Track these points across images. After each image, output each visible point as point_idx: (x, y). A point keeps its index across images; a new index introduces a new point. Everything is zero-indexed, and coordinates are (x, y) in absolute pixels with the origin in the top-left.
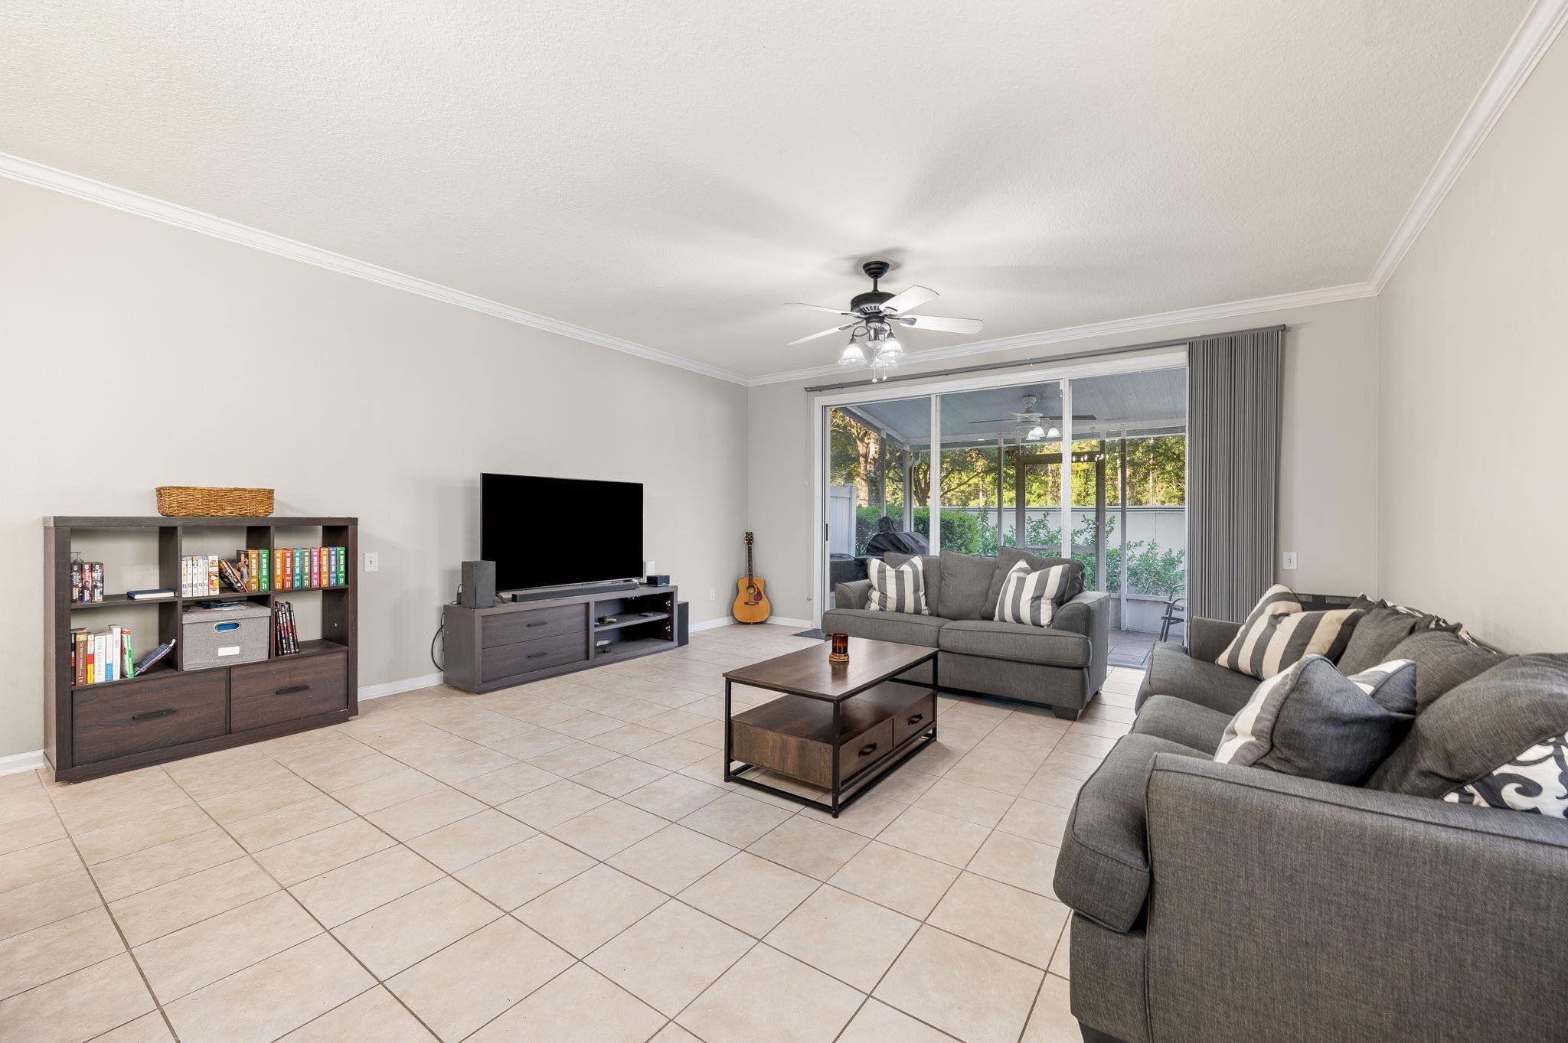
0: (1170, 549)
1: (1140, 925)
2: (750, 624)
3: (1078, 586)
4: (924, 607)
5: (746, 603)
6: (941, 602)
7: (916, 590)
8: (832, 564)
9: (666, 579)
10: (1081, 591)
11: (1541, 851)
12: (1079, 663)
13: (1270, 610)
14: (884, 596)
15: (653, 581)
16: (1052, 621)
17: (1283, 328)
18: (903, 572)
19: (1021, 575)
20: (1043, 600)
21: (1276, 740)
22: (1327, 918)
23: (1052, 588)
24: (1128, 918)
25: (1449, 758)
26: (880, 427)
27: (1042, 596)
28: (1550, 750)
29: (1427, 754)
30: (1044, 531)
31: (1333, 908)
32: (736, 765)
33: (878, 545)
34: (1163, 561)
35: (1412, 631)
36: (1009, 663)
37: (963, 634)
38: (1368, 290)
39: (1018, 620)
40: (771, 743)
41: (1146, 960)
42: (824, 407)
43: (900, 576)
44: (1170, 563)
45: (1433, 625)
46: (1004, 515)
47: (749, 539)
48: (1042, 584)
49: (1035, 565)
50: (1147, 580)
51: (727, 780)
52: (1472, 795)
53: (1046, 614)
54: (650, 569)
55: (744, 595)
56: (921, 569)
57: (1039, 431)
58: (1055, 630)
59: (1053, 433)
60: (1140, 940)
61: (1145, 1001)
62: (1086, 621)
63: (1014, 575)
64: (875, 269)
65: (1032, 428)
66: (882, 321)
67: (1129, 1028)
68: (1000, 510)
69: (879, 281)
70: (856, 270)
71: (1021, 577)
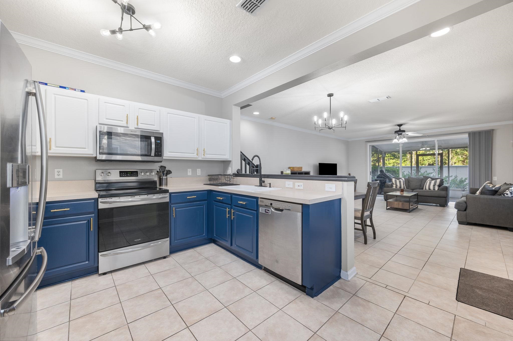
0: (462, 178)
1: (465, 210)
4: (405, 188)
6: (409, 187)
7: (404, 184)
10: (443, 184)
12: (446, 196)
14: (396, 185)
16: (438, 190)
17: (493, 130)
18: (400, 181)
20: (436, 186)
21: (482, 193)
22: (486, 206)
23: (438, 183)
24: (464, 209)
25: (500, 193)
27: (435, 185)
32: (388, 208)
33: (381, 176)
34: (459, 181)
37: (418, 192)
39: (429, 189)
40: (396, 203)
41: (466, 214)
42: (370, 145)
43: (400, 182)
44: (462, 181)
46: (413, 168)
47: (350, 175)
48: (435, 183)
49: (433, 179)
50: (454, 186)
51: (387, 210)
52: (502, 196)
53: (436, 188)
56: (404, 180)
57: (424, 149)
58: (439, 191)
59: (428, 149)
60: (465, 212)
61: (466, 217)
62: (446, 189)
63: (428, 181)
64: (400, 125)
65: (422, 148)
66: (401, 135)
67: (464, 220)
68: (411, 167)
69: (401, 127)
70: (396, 125)
71: (430, 182)
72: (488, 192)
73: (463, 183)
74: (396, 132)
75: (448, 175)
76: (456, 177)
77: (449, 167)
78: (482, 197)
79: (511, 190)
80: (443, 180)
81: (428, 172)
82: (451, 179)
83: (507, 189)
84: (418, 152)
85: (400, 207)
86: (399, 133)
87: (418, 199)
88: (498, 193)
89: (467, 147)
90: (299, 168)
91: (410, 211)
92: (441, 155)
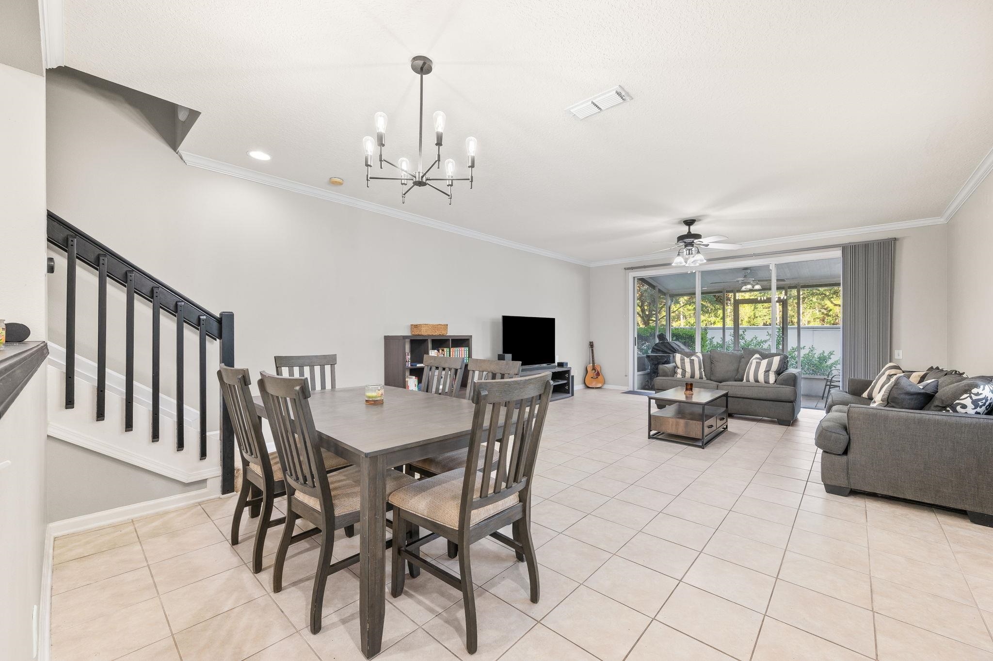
0: (823, 351)
1: (846, 452)
2: (594, 388)
3: (785, 366)
4: (704, 377)
5: (592, 378)
6: (712, 374)
7: (700, 369)
8: (638, 358)
9: (567, 364)
10: (787, 369)
11: (963, 419)
12: (792, 399)
13: (887, 373)
14: (684, 371)
15: (561, 365)
16: (775, 381)
17: (894, 239)
18: (693, 360)
19: (758, 360)
21: (889, 401)
22: (904, 443)
23: (775, 366)
24: (841, 451)
25: (942, 401)
26: (655, 285)
27: (770, 370)
28: (968, 395)
29: (937, 401)
30: (743, 341)
31: (906, 440)
32: (653, 432)
33: (659, 349)
34: (819, 358)
35: (946, 375)
36: (755, 400)
37: (731, 387)
38: (941, 221)
39: (757, 381)
40: (671, 423)
41: (847, 463)
42: (634, 278)
43: (692, 362)
45: (954, 373)
46: (726, 332)
47: (591, 345)
48: (769, 365)
49: (764, 356)
50: (808, 369)
51: (649, 438)
52: (949, 411)
53: (772, 378)
54: (558, 359)
55: (591, 373)
56: (701, 358)
57: (749, 287)
58: (779, 386)
59: (757, 287)
60: (845, 457)
61: (848, 473)
62: (793, 381)
63: (754, 361)
64: (689, 223)
65: (746, 285)
66: (693, 246)
67: (842, 482)
68: (724, 329)
69: (691, 227)
70: (679, 223)
71: (757, 362)
72: (907, 397)
73: (826, 362)
74: (681, 238)
75: (797, 345)
76: (812, 349)
77: (799, 328)
78: (894, 413)
79: (977, 394)
80: (786, 357)
81: (759, 339)
82: (803, 352)
83: (966, 392)
84: (737, 294)
85: (681, 432)
86: (688, 240)
87: (727, 407)
88: (937, 403)
89: (838, 284)
90: (435, 327)
91: (705, 444)
92: (784, 303)
